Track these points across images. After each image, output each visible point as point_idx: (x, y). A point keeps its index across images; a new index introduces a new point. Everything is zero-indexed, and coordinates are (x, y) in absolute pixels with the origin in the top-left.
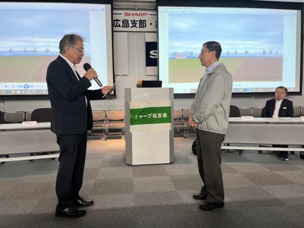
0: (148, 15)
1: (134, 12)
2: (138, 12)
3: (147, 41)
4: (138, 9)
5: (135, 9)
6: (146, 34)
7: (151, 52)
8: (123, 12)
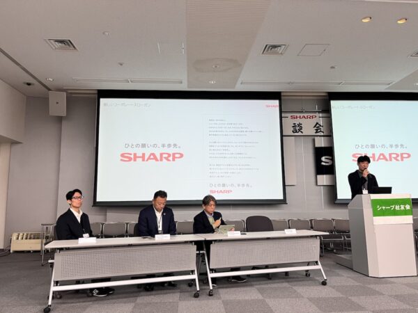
0: (317, 117)
1: (302, 115)
2: (306, 115)
3: (317, 146)
4: (306, 112)
5: (302, 112)
6: (316, 138)
7: (323, 159)
8: (289, 115)
